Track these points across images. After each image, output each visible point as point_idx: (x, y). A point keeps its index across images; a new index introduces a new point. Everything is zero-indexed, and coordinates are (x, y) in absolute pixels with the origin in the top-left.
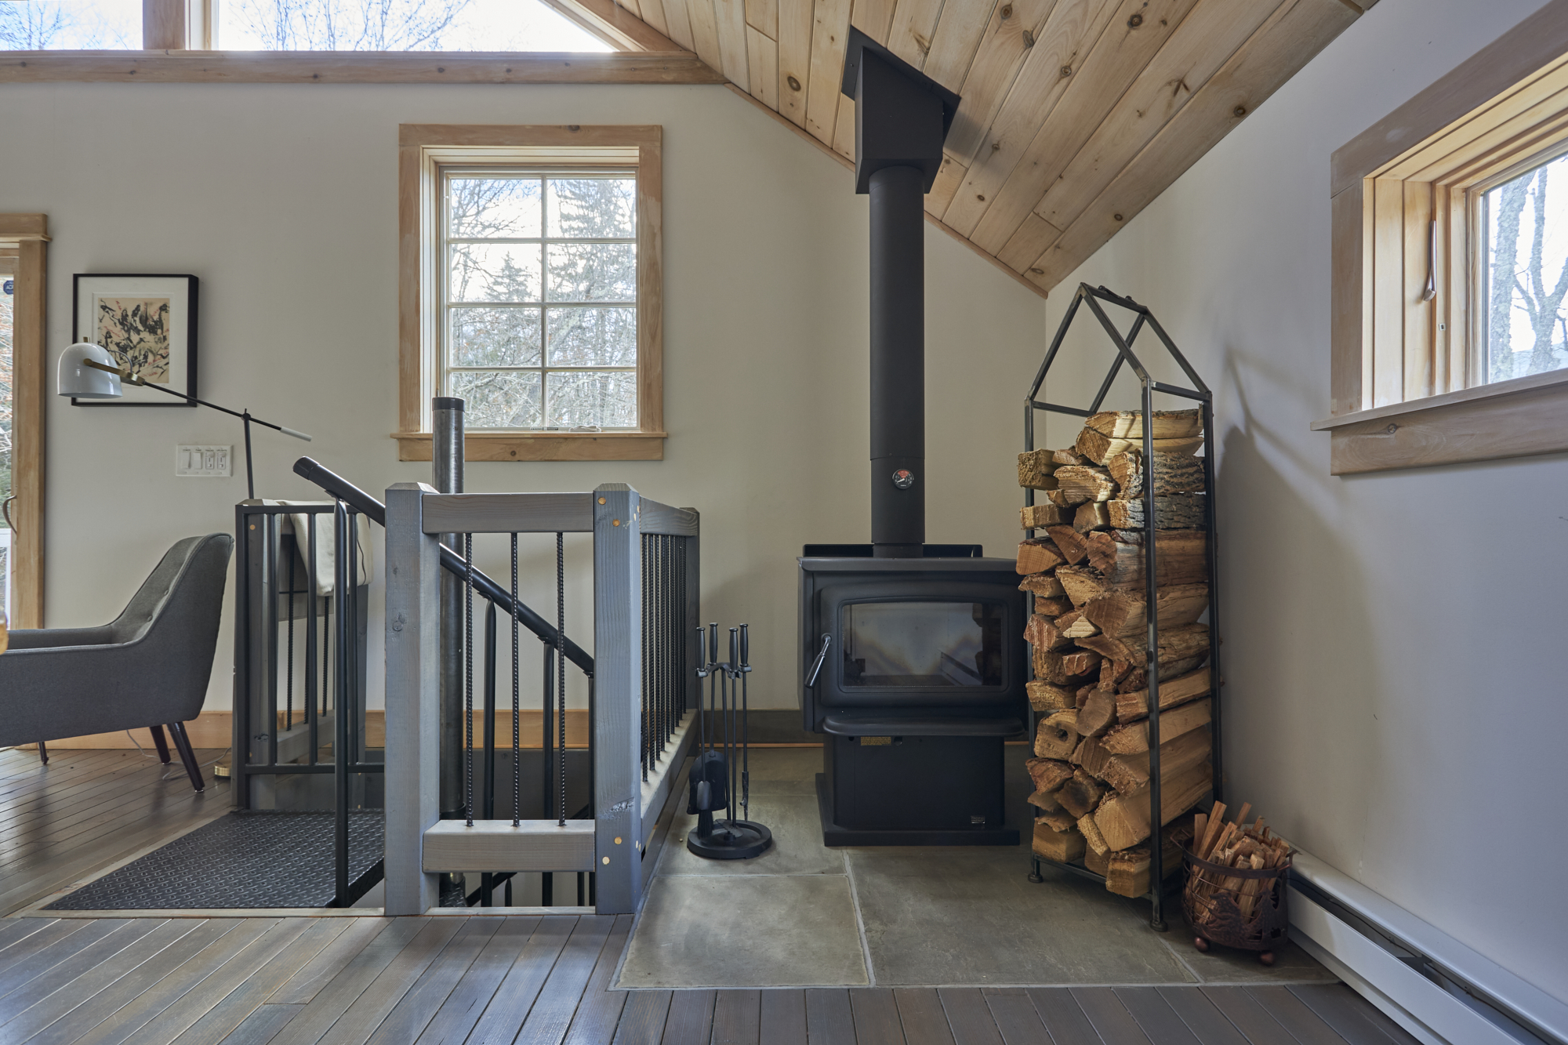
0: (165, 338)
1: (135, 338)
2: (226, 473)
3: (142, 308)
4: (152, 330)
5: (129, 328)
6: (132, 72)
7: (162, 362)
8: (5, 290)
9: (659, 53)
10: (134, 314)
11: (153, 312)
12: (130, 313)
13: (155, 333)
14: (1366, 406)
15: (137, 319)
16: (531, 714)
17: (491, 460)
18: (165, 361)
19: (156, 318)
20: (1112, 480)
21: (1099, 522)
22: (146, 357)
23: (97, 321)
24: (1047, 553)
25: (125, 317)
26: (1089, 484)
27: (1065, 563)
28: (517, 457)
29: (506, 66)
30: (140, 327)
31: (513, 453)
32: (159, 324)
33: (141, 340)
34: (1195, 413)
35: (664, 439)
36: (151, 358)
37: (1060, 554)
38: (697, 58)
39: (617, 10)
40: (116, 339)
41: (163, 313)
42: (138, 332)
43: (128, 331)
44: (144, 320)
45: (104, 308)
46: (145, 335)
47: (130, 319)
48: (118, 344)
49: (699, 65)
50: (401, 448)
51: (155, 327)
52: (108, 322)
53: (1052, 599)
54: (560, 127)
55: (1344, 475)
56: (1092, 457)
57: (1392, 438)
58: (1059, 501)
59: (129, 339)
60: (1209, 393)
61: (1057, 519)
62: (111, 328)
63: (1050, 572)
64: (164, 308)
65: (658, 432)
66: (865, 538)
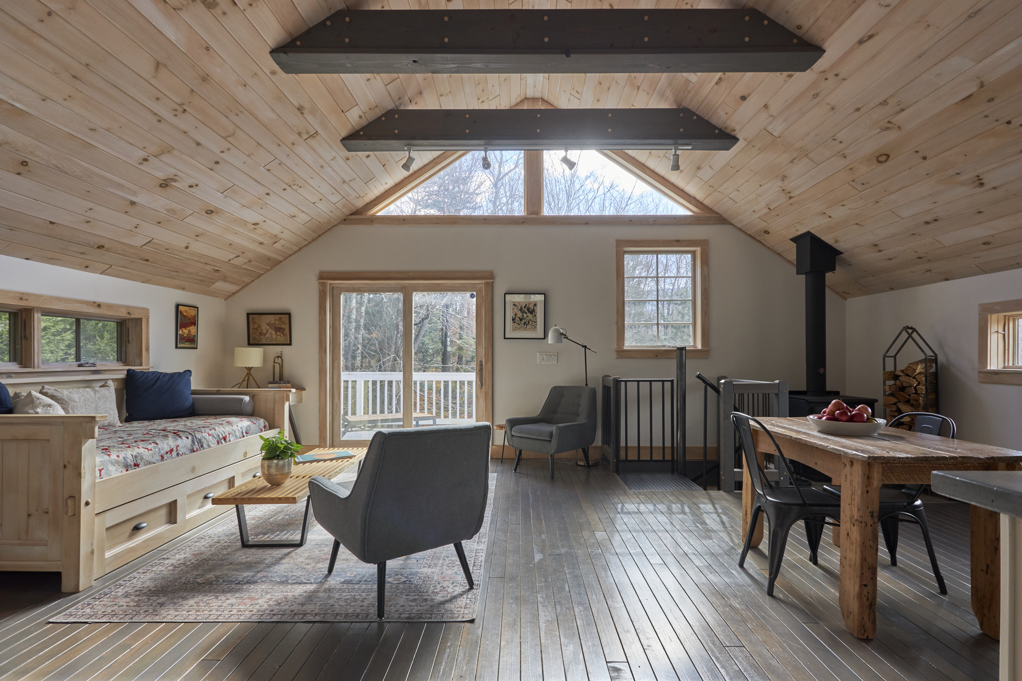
0: (535, 316)
1: (525, 316)
2: (555, 362)
3: (527, 305)
4: (531, 313)
5: (523, 312)
6: (523, 223)
7: (534, 324)
8: (471, 297)
9: (708, 215)
10: (525, 307)
11: (531, 307)
12: (523, 307)
13: (532, 314)
14: (989, 368)
15: (526, 309)
16: (668, 447)
17: (649, 358)
18: (536, 324)
19: (532, 308)
20: (917, 381)
21: (914, 392)
22: (529, 322)
23: (512, 310)
24: (894, 399)
25: (521, 308)
26: (912, 382)
27: (900, 402)
28: (658, 357)
29: (653, 219)
30: (527, 312)
31: (657, 356)
32: (534, 310)
33: (527, 316)
34: (933, 359)
35: (708, 351)
36: (530, 322)
37: (898, 399)
38: (722, 217)
39: (692, 199)
40: (518, 316)
41: (535, 307)
42: (526, 313)
43: (523, 313)
44: (528, 309)
45: (514, 305)
46: (529, 314)
47: (523, 309)
48: (519, 318)
49: (722, 218)
50: (617, 354)
51: (532, 312)
52: (516, 310)
53: (896, 411)
54: (672, 241)
55: (982, 383)
56: (910, 374)
57: (996, 376)
58: (900, 385)
59: (523, 316)
60: (937, 355)
61: (898, 390)
62: (517, 312)
63: (895, 404)
64: (535, 305)
65: (707, 349)
66: (804, 388)
